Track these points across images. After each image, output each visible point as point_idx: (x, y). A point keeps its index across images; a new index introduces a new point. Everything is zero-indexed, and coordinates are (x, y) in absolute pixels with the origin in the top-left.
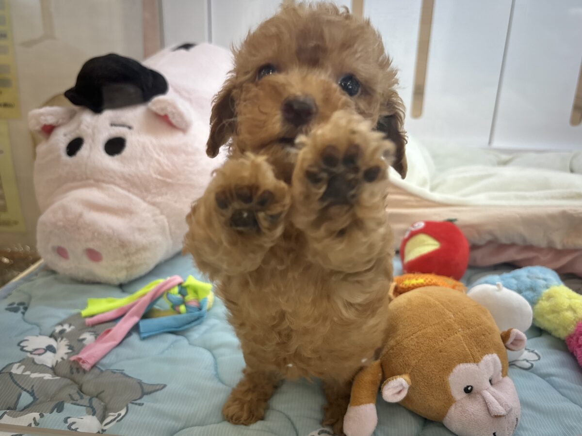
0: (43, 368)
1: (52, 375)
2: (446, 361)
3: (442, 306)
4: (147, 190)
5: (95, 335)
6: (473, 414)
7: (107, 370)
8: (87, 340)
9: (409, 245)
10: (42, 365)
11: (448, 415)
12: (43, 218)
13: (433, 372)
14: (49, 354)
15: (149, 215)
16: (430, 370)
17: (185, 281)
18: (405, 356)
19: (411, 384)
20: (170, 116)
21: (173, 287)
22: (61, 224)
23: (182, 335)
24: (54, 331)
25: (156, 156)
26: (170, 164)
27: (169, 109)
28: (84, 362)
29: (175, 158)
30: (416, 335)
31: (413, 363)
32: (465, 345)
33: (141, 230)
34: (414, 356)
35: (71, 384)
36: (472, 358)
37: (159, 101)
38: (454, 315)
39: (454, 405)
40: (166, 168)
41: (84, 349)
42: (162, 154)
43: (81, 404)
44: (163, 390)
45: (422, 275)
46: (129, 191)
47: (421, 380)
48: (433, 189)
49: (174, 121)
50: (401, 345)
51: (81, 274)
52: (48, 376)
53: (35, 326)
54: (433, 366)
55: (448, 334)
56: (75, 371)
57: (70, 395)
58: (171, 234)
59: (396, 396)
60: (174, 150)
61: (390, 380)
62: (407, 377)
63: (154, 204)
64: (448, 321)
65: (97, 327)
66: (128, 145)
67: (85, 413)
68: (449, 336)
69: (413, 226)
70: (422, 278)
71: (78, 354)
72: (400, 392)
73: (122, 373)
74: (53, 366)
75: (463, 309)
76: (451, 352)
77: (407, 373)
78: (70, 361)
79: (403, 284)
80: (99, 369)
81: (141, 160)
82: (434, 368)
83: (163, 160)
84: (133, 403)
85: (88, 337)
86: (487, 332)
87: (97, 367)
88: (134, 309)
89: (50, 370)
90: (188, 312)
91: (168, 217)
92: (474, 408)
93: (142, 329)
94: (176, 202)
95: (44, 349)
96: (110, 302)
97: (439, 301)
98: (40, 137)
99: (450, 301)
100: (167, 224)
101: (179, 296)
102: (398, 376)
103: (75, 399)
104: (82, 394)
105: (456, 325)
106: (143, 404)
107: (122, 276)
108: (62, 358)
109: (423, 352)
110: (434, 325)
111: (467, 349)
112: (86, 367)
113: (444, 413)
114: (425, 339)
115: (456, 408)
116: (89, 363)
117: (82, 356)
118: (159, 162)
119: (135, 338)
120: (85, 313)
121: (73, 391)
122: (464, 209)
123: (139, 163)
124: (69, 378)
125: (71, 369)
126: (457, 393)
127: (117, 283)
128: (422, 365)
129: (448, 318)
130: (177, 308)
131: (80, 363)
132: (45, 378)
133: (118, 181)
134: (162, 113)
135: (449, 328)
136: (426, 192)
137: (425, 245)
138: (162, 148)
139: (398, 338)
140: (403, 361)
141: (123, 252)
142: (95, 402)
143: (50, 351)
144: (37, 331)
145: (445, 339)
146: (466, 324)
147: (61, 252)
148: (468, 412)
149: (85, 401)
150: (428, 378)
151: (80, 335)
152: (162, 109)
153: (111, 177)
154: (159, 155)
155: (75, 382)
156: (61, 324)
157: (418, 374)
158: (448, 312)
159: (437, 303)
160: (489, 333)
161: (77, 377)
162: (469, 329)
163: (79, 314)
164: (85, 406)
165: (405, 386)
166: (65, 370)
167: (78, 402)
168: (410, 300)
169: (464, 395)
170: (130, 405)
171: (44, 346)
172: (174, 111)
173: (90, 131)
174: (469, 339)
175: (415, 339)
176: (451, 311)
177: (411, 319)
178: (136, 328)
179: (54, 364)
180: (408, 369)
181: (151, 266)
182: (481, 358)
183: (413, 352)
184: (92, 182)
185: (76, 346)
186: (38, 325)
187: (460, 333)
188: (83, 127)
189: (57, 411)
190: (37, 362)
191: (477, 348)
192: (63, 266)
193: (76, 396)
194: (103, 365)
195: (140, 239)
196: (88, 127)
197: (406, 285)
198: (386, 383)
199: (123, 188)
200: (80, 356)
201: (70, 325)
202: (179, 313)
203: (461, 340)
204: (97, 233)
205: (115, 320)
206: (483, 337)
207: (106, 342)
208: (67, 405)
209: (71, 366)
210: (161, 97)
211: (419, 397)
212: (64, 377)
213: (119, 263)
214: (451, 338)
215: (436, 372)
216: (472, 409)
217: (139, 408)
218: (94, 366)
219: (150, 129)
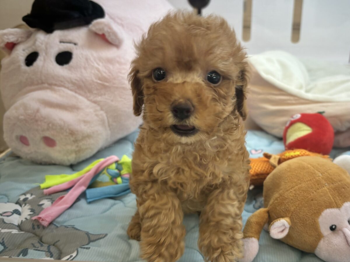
0: (11, 226)
1: (18, 231)
2: (317, 207)
3: (313, 168)
4: (90, 91)
5: (51, 201)
6: (336, 245)
7: (61, 226)
8: (45, 205)
9: (290, 131)
10: (10, 223)
11: (318, 246)
12: (8, 114)
13: (307, 216)
14: (15, 216)
15: (92, 110)
16: (305, 214)
17: (120, 160)
18: (286, 204)
19: (291, 224)
20: (107, 35)
21: (111, 164)
22: (22, 117)
23: (119, 200)
24: (19, 199)
25: (96, 65)
26: (107, 71)
27: (106, 29)
28: (43, 220)
29: (111, 67)
30: (294, 189)
31: (292, 209)
32: (330, 195)
33: (85, 122)
34: (293, 204)
35: (34, 237)
36: (336, 205)
37: (98, 23)
38: (322, 174)
39: (322, 239)
40: (104, 74)
41: (43, 211)
42: (101, 64)
43: (41, 250)
44: (105, 238)
45: (298, 150)
46: (76, 92)
47: (298, 221)
48: (307, 91)
49: (109, 39)
50: (283, 196)
51: (40, 158)
52: (15, 231)
53: (4, 197)
54: (307, 211)
55: (318, 187)
56: (36, 227)
57: (32, 244)
58: (109, 126)
59: (280, 234)
60: (110, 61)
61: (275, 222)
62: (288, 219)
63: (95, 102)
64: (317, 178)
65: (53, 195)
66: (74, 56)
67: (45, 256)
68: (318, 189)
69: (292, 117)
70: (298, 151)
71: (38, 215)
72: (283, 231)
73: (73, 227)
74: (19, 225)
75: (328, 170)
76: (320, 200)
77: (288, 217)
78: (32, 220)
79: (284, 156)
80: (55, 225)
81: (85, 68)
82: (308, 212)
83: (101, 68)
84: (82, 248)
85: (46, 203)
86: (346, 186)
87: (53, 224)
88: (81, 181)
89: (17, 227)
90: (123, 182)
91: (106, 112)
92: (337, 240)
93: (88, 196)
94: (112, 101)
95: (11, 212)
96: (62, 177)
97: (311, 165)
98: (4, 52)
99: (318, 164)
100: (106, 118)
101: (116, 171)
102: (281, 218)
103: (37, 247)
104: (42, 243)
105: (323, 181)
106: (89, 248)
107: (72, 158)
108: (26, 219)
109: (299, 201)
110: (307, 181)
111: (332, 198)
112: (45, 223)
113: (315, 246)
114: (301, 191)
115: (324, 241)
116: (47, 221)
117: (42, 215)
118: (98, 70)
119: (83, 203)
120: (43, 186)
121: (35, 241)
122: (330, 104)
123: (83, 71)
124: (31, 233)
125: (33, 226)
126: (325, 230)
127: (68, 164)
128: (299, 211)
129: (317, 177)
130: (115, 180)
131: (40, 221)
132: (13, 233)
133: (67, 85)
134: (100, 33)
135: (318, 182)
136: (302, 93)
137: (301, 131)
138: (100, 59)
139: (281, 191)
140: (285, 208)
141: (72, 139)
142: (52, 249)
143: (17, 213)
144: (6, 200)
145: (315, 191)
146: (330, 180)
147: (23, 140)
148: (332, 243)
149: (45, 247)
150: (303, 220)
151: (40, 201)
152: (100, 30)
153: (62, 81)
154: (99, 65)
155: (36, 235)
156: (25, 194)
157: (296, 217)
158: (318, 172)
159: (309, 166)
160: (348, 187)
161: (38, 231)
162: (333, 184)
163: (39, 187)
164: (44, 251)
165: (287, 226)
166: (29, 226)
167: (39, 249)
168: (289, 165)
169: (330, 232)
170: (79, 249)
171: (12, 211)
172: (109, 30)
173: (43, 46)
174: (333, 191)
175: (293, 192)
176: (320, 172)
177: (291, 178)
178: (83, 195)
179: (20, 223)
180: (289, 214)
181: (95, 151)
182: (342, 204)
183: (292, 201)
184: (46, 85)
185: (36, 209)
186: (6, 196)
187: (326, 187)
188: (38, 43)
189: (23, 256)
190: (7, 222)
191: (339, 198)
192: (24, 151)
193: (37, 245)
194: (58, 223)
195: (84, 129)
196: (42, 44)
197: (286, 157)
198: (272, 224)
199: (71, 90)
200: (40, 216)
201: (32, 195)
202: (117, 183)
203: (327, 192)
204: (51, 125)
205: (67, 190)
206: (343, 190)
207: (60, 205)
208: (31, 251)
209: (33, 224)
210: (99, 20)
211: (297, 234)
212: (28, 231)
213: (69, 147)
214: (320, 191)
215: (309, 215)
216: (335, 242)
217: (87, 250)
218: (51, 223)
219: (90, 45)
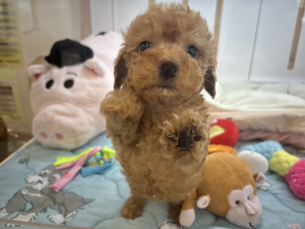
0: (36, 191)
1: (41, 194)
2: (227, 189)
5: (61, 175)
11: (228, 214)
13: (221, 194)
14: (39, 184)
15: (86, 117)
16: (220, 192)
17: (103, 149)
18: (208, 186)
20: (95, 69)
21: (97, 152)
23: (102, 175)
24: (41, 173)
27: (95, 66)
31: (212, 189)
33: (82, 124)
34: (212, 186)
35: (50, 199)
36: (239, 187)
38: (230, 166)
39: (231, 209)
41: (56, 182)
42: (92, 88)
47: (215, 197)
48: (221, 103)
49: (97, 72)
50: (206, 180)
52: (39, 195)
56: (52, 192)
57: (49, 204)
59: (203, 205)
62: (208, 196)
63: (88, 112)
65: (62, 171)
66: (75, 83)
67: (57, 213)
68: (228, 177)
69: (211, 121)
70: (216, 147)
72: (205, 203)
73: (73, 193)
75: (235, 163)
76: (229, 184)
80: (63, 191)
81: (82, 90)
84: (79, 208)
85: (57, 176)
89: (40, 192)
90: (104, 164)
92: (240, 211)
93: (83, 172)
95: (37, 182)
96: (67, 159)
97: (224, 160)
99: (229, 159)
101: (100, 156)
102: (205, 195)
104: (55, 203)
105: (232, 171)
106: (84, 209)
107: (73, 146)
108: (46, 186)
109: (216, 184)
110: (221, 171)
111: (237, 183)
113: (226, 213)
114: (217, 178)
115: (231, 211)
116: (58, 189)
117: (55, 185)
120: (56, 164)
121: (51, 202)
122: (236, 113)
123: (81, 92)
124: (49, 196)
126: (232, 204)
127: (71, 149)
128: (216, 190)
129: (228, 168)
130: (99, 162)
131: (54, 189)
133: (71, 101)
134: (91, 68)
135: (229, 172)
137: (217, 131)
140: (207, 189)
141: (73, 135)
144: (33, 173)
145: (226, 178)
146: (236, 170)
147: (44, 135)
148: (237, 212)
149: (57, 207)
151: (54, 175)
152: (92, 66)
153: (68, 99)
154: (90, 88)
155: (52, 197)
156: (45, 169)
157: (214, 195)
160: (247, 175)
161: (53, 195)
162: (238, 173)
164: (57, 210)
165: (208, 201)
166: (47, 192)
167: (54, 208)
169: (236, 204)
171: (37, 180)
172: (97, 67)
173: (57, 76)
174: (238, 178)
175: (212, 178)
176: (229, 164)
179: (42, 189)
180: (209, 193)
182: (244, 187)
184: (58, 101)
185: (52, 180)
186: (34, 170)
187: (233, 175)
188: (54, 74)
189: (44, 212)
190: (34, 188)
192: (45, 141)
193: (53, 205)
194: (65, 190)
198: (199, 199)
199: (73, 104)
201: (49, 170)
203: (234, 178)
204: (61, 126)
205: (70, 167)
206: (244, 177)
207: (66, 178)
209: (50, 190)
210: (90, 60)
212: (47, 195)
213: (72, 140)
217: (82, 210)
218: (61, 190)
